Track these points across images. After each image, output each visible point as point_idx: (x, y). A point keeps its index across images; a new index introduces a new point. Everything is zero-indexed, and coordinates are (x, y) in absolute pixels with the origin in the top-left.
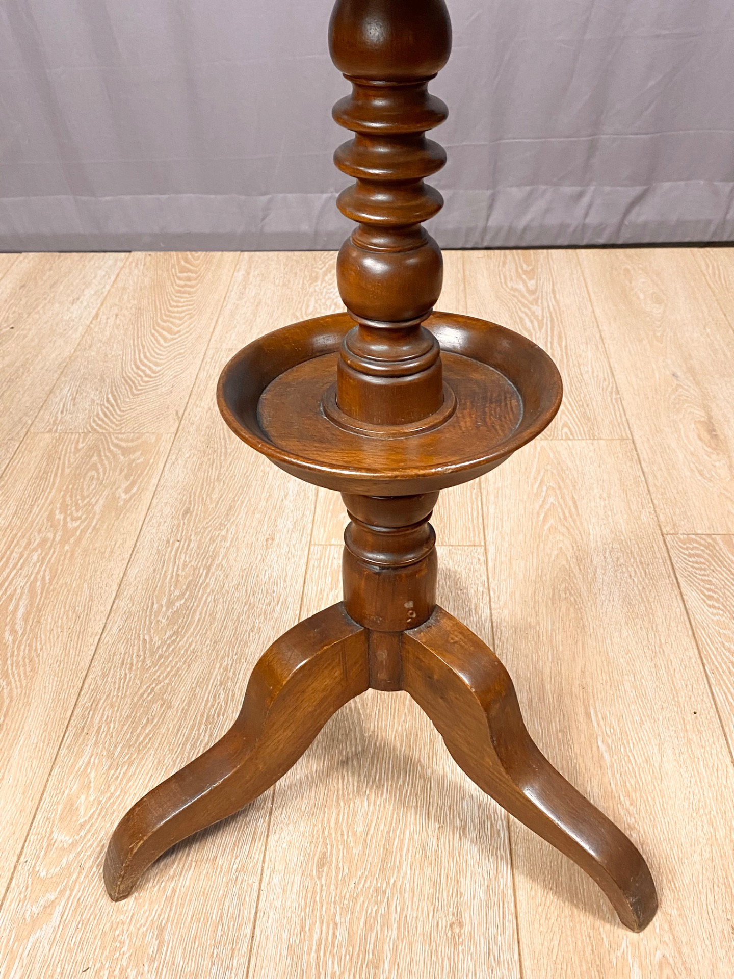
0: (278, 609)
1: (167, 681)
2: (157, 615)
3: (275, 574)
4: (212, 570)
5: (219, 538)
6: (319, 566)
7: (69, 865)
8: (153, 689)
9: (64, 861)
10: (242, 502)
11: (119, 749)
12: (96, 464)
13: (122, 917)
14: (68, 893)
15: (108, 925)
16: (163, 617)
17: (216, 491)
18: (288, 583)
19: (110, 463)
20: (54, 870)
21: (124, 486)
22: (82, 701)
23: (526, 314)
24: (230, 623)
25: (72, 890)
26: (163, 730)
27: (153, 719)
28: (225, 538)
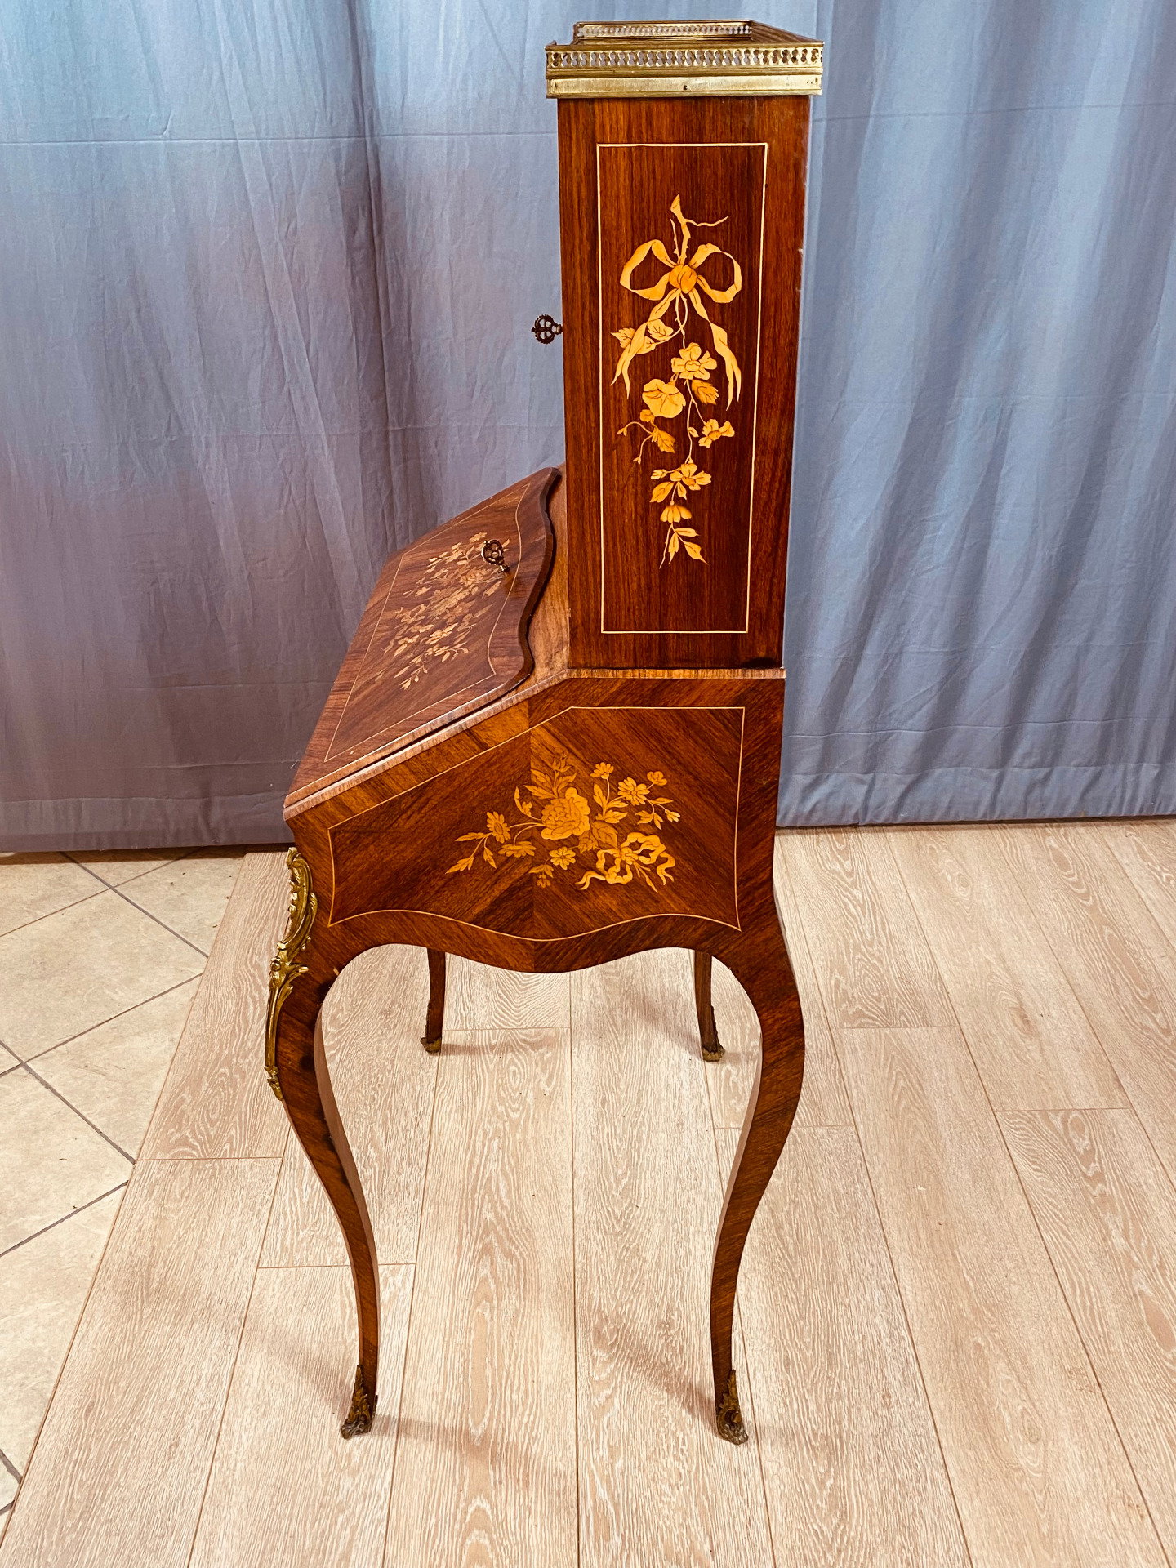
0: (703, 1183)
1: (636, 1242)
2: (611, 1188)
3: (693, 1154)
4: (642, 1150)
5: (639, 1124)
6: (726, 1147)
7: (613, 1372)
8: (628, 1248)
9: (608, 1370)
10: (647, 1092)
11: (618, 1293)
12: (512, 1060)
13: (662, 1403)
14: (619, 1389)
15: (654, 1409)
16: (617, 1191)
17: (622, 1081)
18: (706, 1162)
19: (524, 1058)
20: (604, 1376)
21: (544, 1078)
22: (577, 1259)
23: (849, 899)
24: (670, 1196)
25: (621, 1388)
26: (646, 1277)
27: (636, 1270)
28: (642, 1124)
